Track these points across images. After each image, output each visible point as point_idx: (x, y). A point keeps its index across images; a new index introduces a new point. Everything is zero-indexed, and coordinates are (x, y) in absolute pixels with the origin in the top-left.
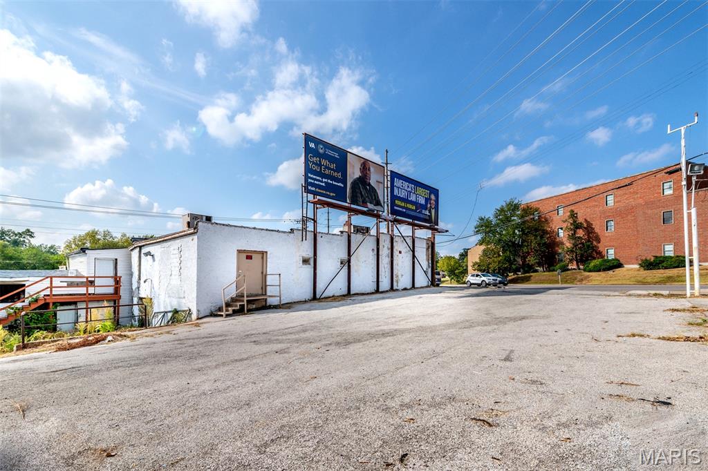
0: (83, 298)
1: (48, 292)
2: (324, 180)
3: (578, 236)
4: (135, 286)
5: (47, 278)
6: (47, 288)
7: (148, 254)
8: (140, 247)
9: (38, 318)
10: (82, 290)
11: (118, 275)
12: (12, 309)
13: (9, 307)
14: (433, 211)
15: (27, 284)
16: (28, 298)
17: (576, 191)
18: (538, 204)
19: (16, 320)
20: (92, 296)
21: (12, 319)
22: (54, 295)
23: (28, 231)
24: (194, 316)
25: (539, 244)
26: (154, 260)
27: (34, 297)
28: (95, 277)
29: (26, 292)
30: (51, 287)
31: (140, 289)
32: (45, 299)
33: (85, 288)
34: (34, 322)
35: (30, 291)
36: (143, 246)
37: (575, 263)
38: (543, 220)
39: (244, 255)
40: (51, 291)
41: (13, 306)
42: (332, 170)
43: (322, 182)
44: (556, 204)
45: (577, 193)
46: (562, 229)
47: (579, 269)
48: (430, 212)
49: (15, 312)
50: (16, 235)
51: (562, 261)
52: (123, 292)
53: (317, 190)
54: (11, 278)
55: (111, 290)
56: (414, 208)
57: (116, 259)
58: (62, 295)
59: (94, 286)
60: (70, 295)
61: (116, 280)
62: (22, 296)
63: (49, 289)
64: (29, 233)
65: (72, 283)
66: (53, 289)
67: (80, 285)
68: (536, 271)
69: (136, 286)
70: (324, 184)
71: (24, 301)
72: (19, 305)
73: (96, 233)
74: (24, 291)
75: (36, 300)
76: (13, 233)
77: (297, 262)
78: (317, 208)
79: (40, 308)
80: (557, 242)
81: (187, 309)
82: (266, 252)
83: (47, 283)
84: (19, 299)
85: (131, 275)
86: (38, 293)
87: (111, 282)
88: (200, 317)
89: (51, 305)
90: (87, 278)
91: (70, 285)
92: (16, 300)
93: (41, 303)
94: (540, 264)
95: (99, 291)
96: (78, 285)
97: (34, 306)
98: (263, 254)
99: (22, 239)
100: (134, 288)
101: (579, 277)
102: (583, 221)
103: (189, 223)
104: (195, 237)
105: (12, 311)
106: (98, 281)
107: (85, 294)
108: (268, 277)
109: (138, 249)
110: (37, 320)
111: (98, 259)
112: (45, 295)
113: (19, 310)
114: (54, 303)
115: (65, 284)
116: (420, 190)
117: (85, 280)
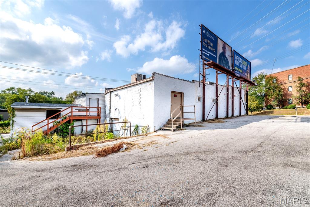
0: (85, 118)
1: (70, 114)
2: (209, 53)
3: (303, 90)
4: (107, 112)
5: (70, 107)
6: (70, 112)
7: (116, 95)
8: (111, 92)
9: (67, 127)
10: (85, 114)
11: (99, 107)
12: (56, 122)
13: (54, 121)
14: (249, 74)
15: (61, 110)
16: (62, 117)
17: (301, 67)
18: (276, 75)
19: (57, 128)
20: (88, 117)
21: (55, 128)
22: (73, 116)
23: (53, 92)
24: (152, 130)
25: (278, 95)
26: (120, 98)
27: (65, 116)
28: (89, 107)
29: (61, 114)
30: (72, 112)
31: (111, 113)
32: (70, 118)
33: (86, 113)
34: (65, 130)
35: (63, 114)
36: (112, 91)
37: (301, 104)
38: (279, 82)
39: (174, 94)
40: (72, 114)
41: (56, 121)
42: (212, 47)
43: (208, 53)
44: (288, 74)
45: (302, 68)
46: (291, 87)
47: (303, 108)
48: (248, 75)
49: (57, 124)
50: (49, 94)
51: (291, 103)
52: (102, 115)
53: (206, 58)
54: (55, 107)
55: (96, 114)
56: (242, 72)
57: (98, 99)
58: (76, 116)
59: (89, 112)
60: (79, 116)
61: (98, 108)
62: (59, 116)
63: (71, 113)
64: (53, 93)
65: (80, 110)
66: (73, 113)
67: (83, 111)
68: (275, 109)
69: (109, 112)
70: (208, 55)
71: (60, 119)
72: (58, 120)
73: (77, 92)
74: (60, 114)
75: (66, 118)
76: (48, 93)
77: (195, 99)
78: (205, 69)
79: (67, 122)
80: (288, 94)
81: (147, 125)
82: (183, 93)
83: (70, 110)
84: (58, 118)
85: (105, 107)
86: (66, 115)
87: (96, 110)
88: (155, 130)
89: (72, 121)
90: (87, 108)
91: (79, 111)
92: (57, 118)
93: (68, 120)
94: (277, 105)
95: (91, 114)
96: (82, 111)
97: (65, 121)
98: (182, 94)
99: (51, 95)
100: (107, 113)
101: (306, 112)
102: (306, 82)
103: (136, 79)
104: (153, 83)
105: (55, 123)
106: (91, 110)
107: (86, 116)
108: (184, 107)
109: (110, 93)
110: (66, 128)
111: (91, 99)
112: (69, 116)
113: (58, 123)
114: (73, 120)
115: (77, 111)
116: (244, 62)
117: (86, 109)
